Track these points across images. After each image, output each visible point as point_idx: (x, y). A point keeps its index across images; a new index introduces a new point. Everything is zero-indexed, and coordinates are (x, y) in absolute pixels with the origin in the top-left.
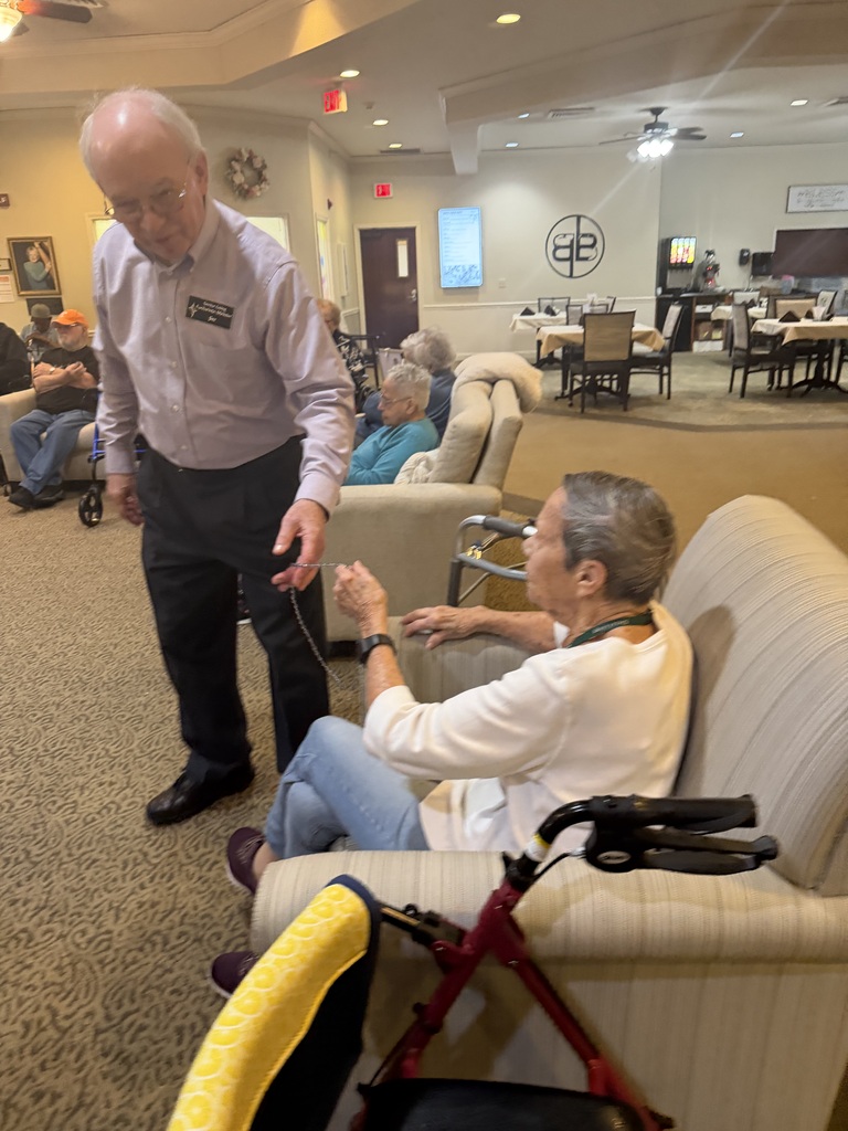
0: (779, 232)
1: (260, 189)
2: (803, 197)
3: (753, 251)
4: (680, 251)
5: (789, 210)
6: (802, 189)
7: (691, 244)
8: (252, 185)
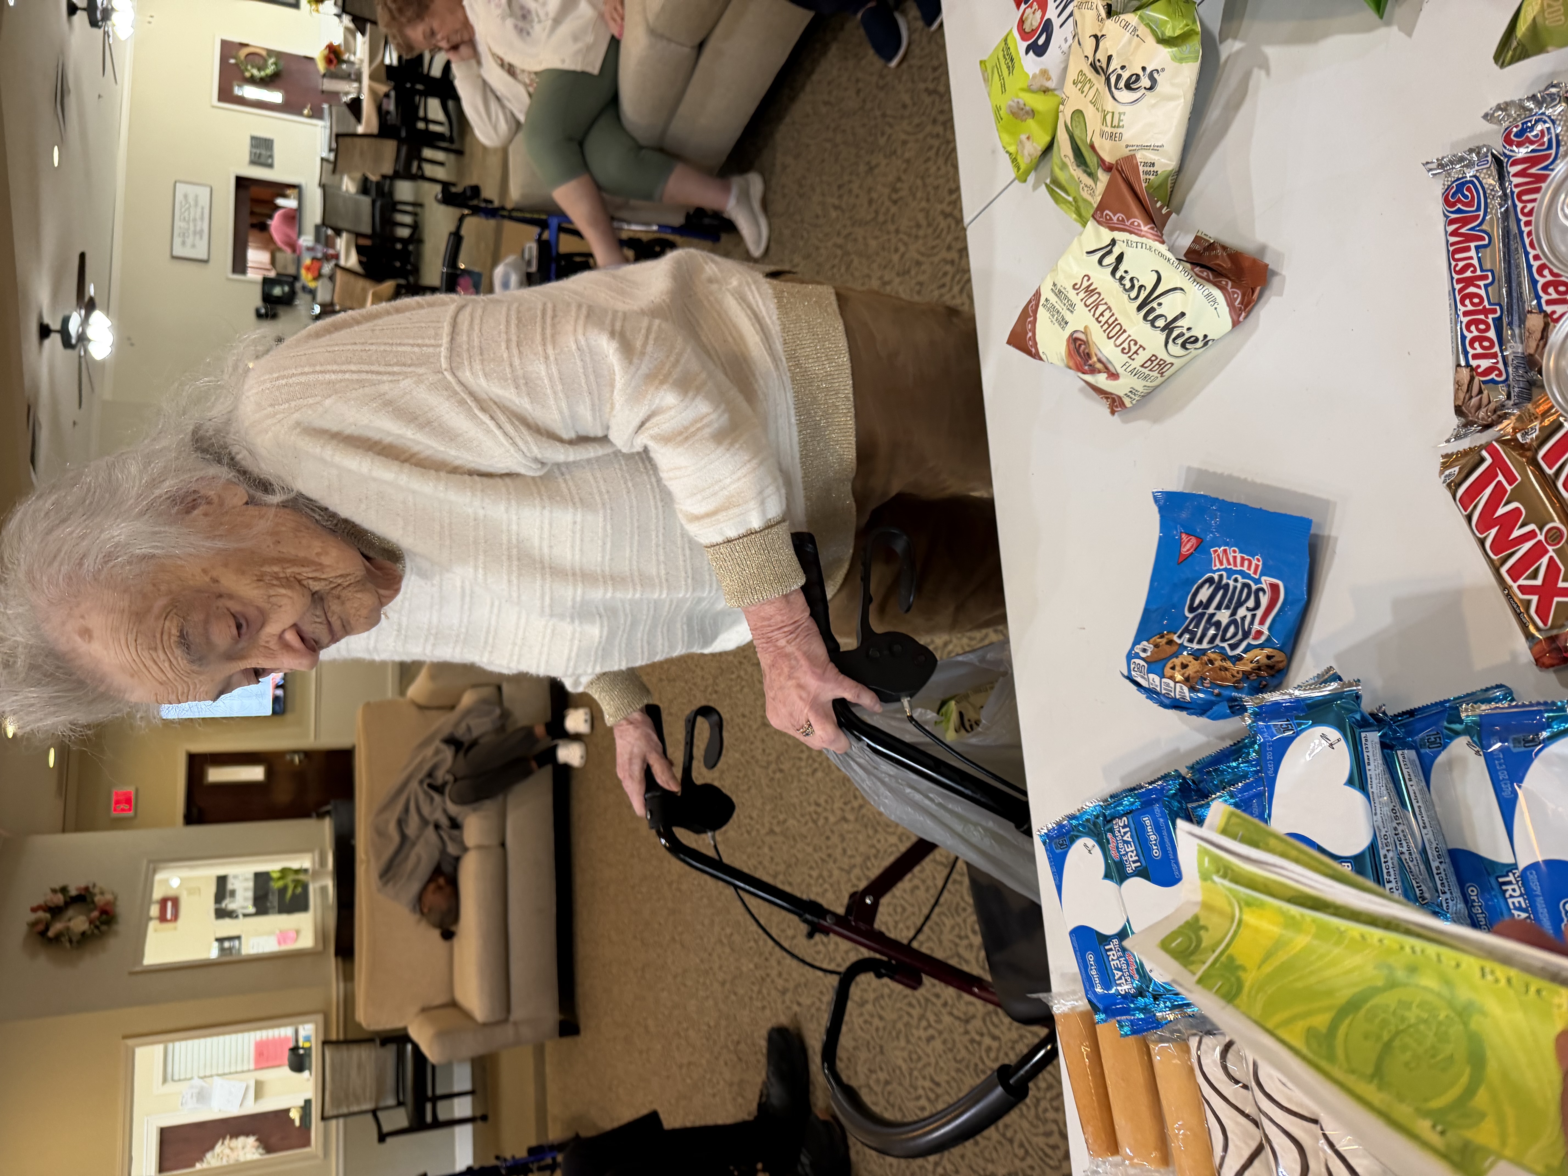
0: (234, 272)
1: (102, 893)
2: (189, 241)
3: (259, 302)
5: (205, 257)
6: (177, 241)
8: (95, 907)
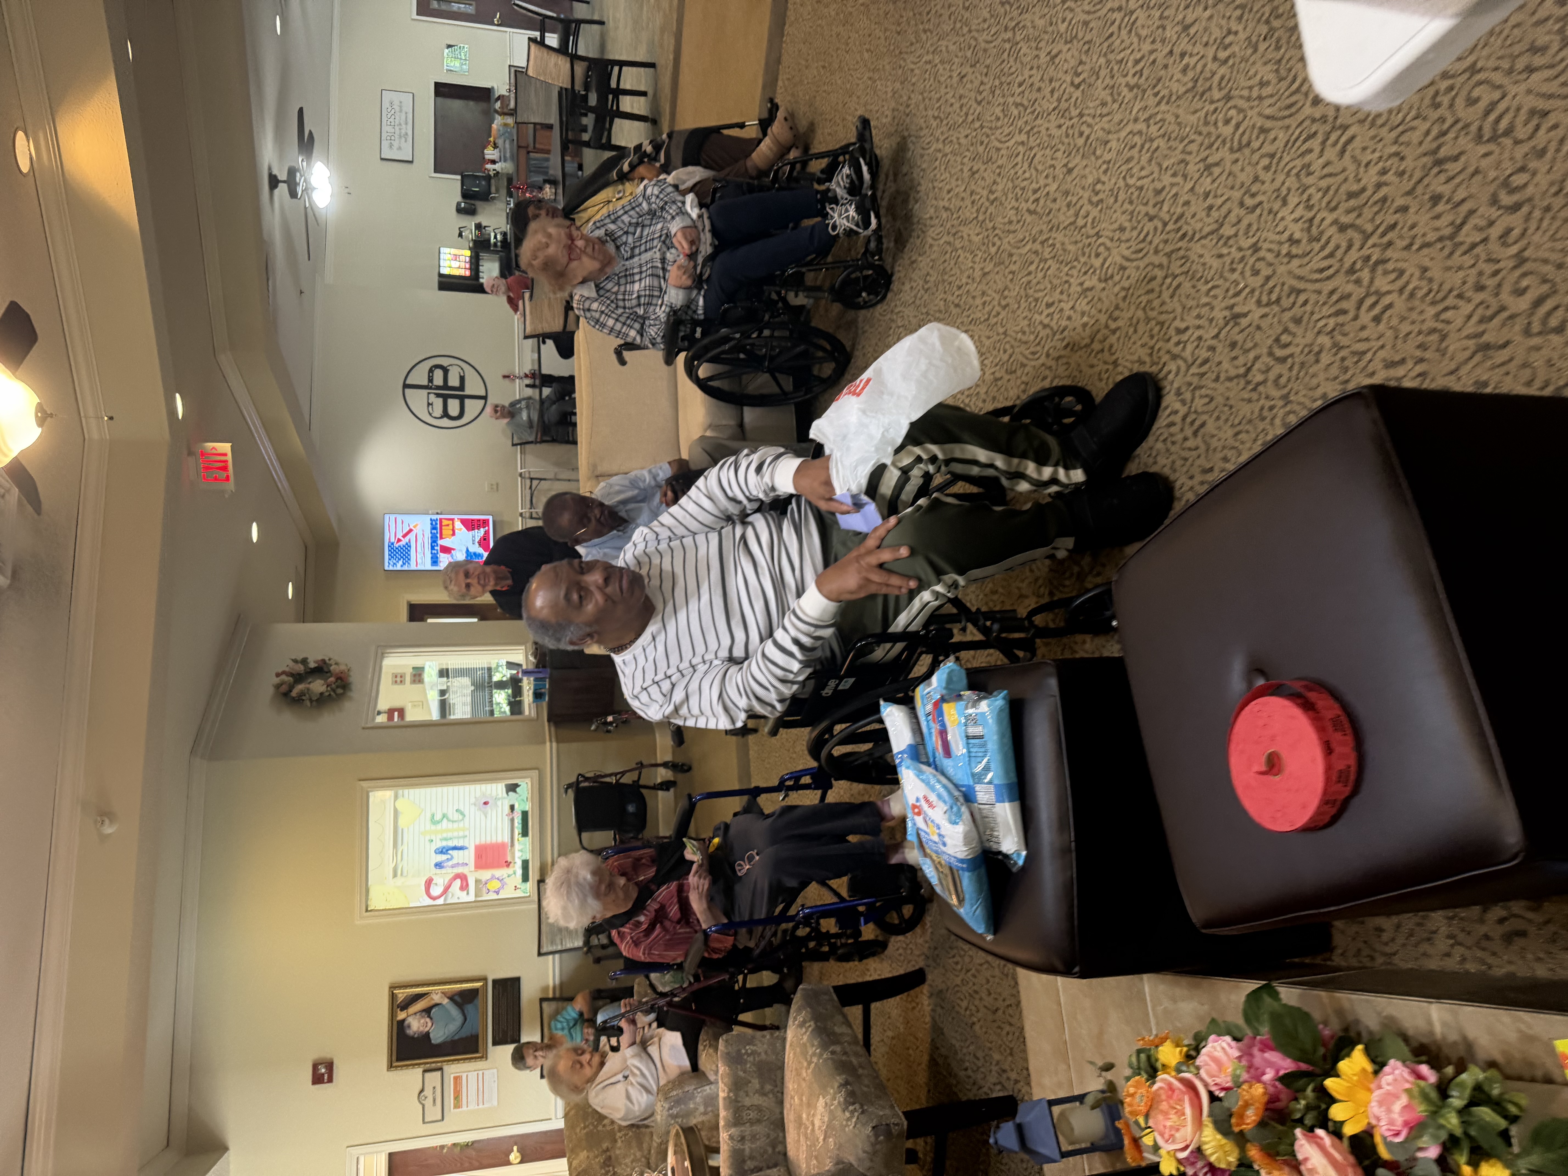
0: (435, 172)
2: (396, 144)
3: (459, 198)
4: (456, 264)
5: (410, 158)
6: (385, 144)
7: (447, 253)
